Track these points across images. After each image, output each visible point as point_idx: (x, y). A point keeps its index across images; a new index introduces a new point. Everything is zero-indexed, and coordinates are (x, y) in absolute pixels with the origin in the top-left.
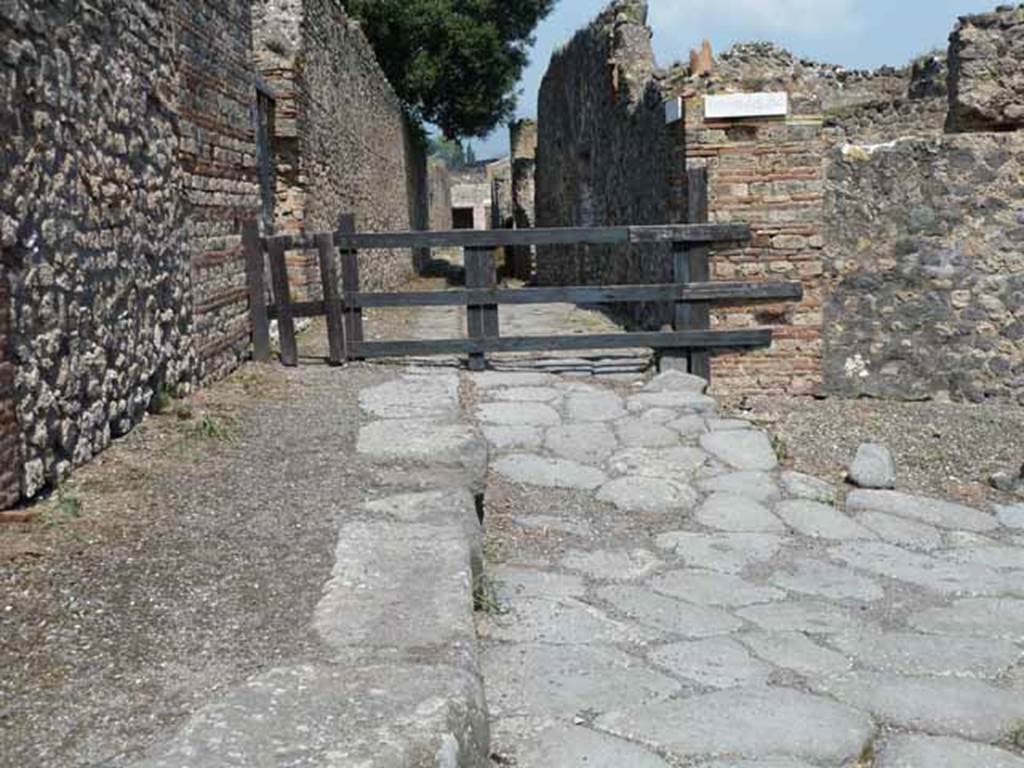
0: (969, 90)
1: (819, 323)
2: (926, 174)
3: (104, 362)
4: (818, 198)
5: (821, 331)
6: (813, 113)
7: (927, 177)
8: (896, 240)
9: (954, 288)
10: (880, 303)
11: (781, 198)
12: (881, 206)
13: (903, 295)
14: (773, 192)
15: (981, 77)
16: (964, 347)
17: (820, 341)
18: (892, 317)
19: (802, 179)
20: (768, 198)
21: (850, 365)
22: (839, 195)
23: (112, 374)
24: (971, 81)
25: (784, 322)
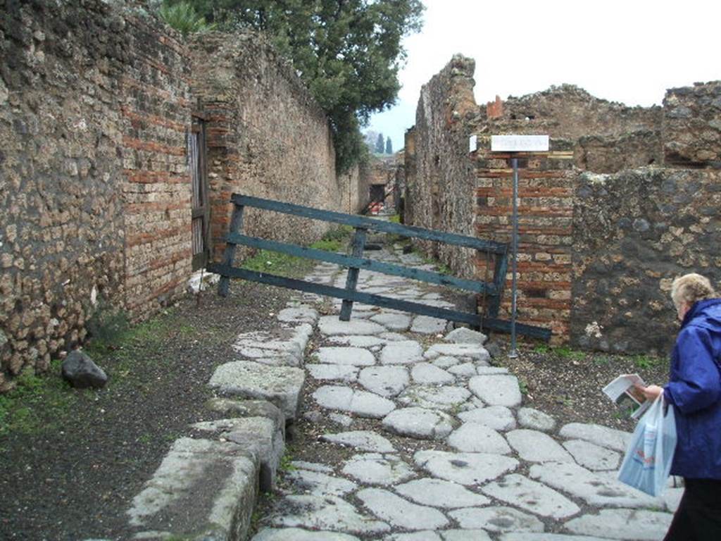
0: (673, 139)
1: (568, 298)
2: (644, 196)
3: (49, 314)
4: (569, 210)
5: (571, 303)
6: (567, 150)
7: (644, 199)
8: (623, 241)
9: (662, 276)
10: (611, 285)
11: (544, 209)
12: (613, 217)
13: (626, 280)
14: (538, 205)
15: (682, 131)
16: (668, 319)
17: (568, 311)
18: (619, 296)
19: (559, 197)
20: (535, 209)
21: (589, 329)
22: (583, 208)
23: (55, 322)
24: (674, 133)
25: (544, 296)
